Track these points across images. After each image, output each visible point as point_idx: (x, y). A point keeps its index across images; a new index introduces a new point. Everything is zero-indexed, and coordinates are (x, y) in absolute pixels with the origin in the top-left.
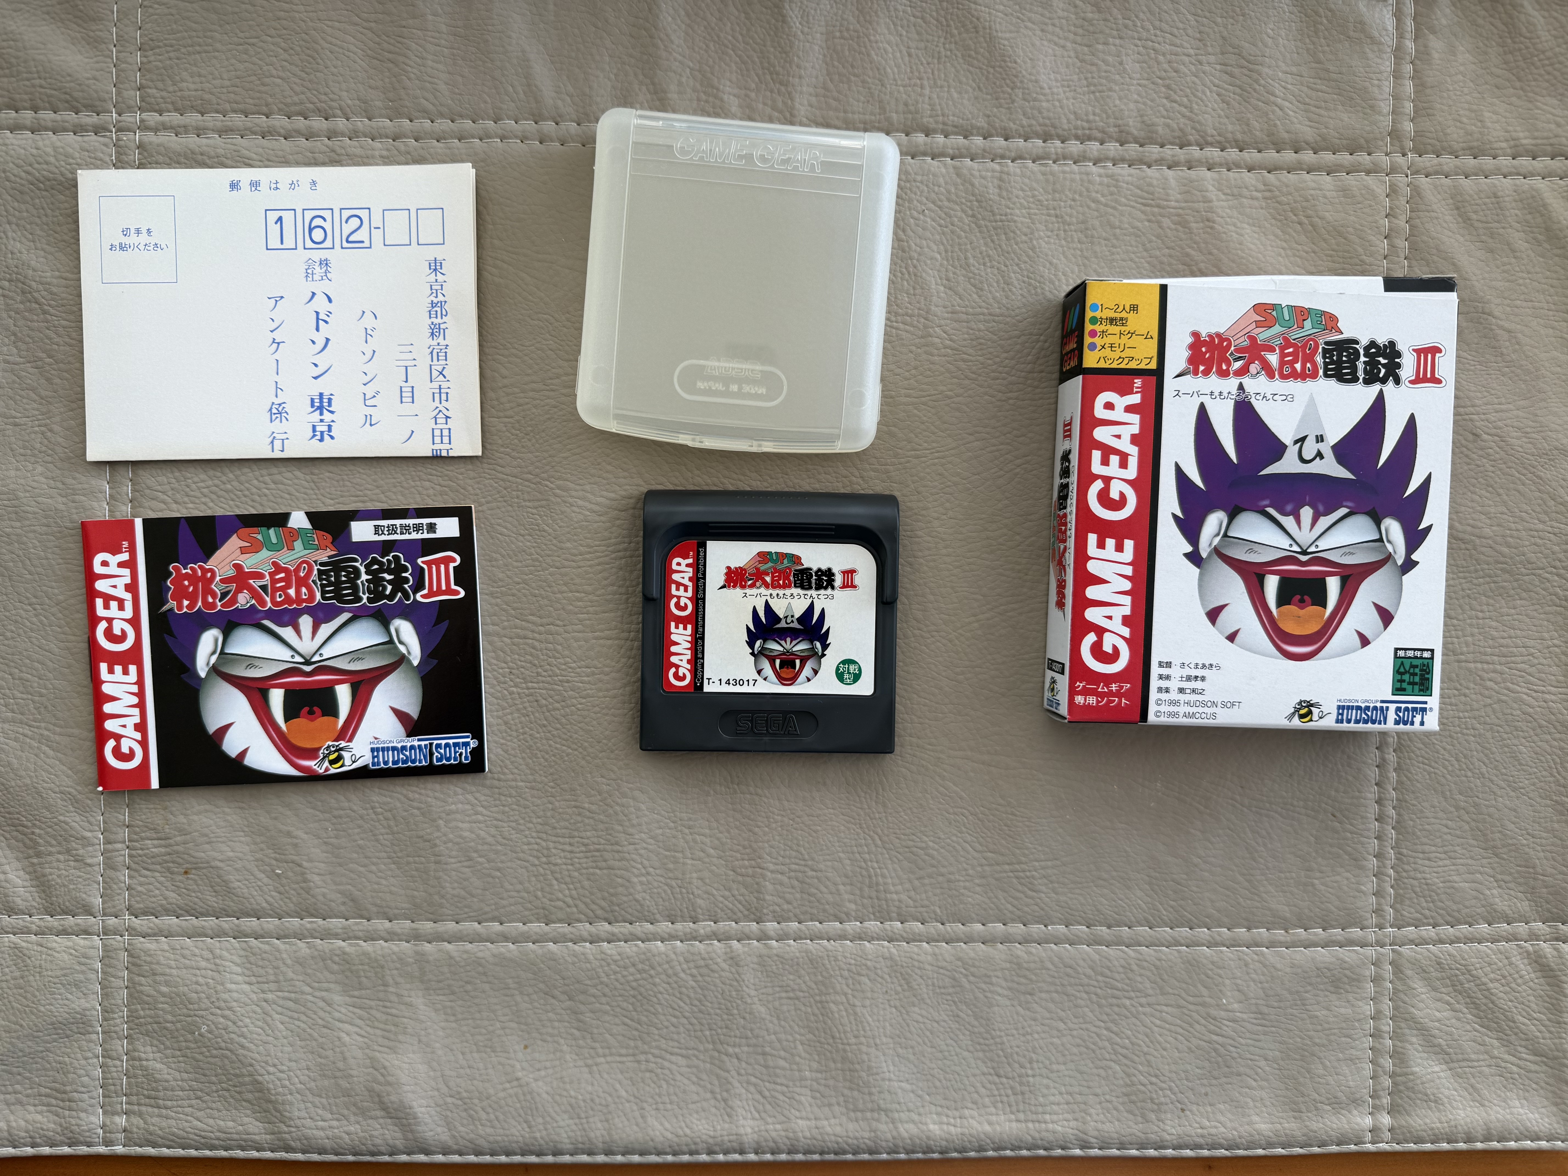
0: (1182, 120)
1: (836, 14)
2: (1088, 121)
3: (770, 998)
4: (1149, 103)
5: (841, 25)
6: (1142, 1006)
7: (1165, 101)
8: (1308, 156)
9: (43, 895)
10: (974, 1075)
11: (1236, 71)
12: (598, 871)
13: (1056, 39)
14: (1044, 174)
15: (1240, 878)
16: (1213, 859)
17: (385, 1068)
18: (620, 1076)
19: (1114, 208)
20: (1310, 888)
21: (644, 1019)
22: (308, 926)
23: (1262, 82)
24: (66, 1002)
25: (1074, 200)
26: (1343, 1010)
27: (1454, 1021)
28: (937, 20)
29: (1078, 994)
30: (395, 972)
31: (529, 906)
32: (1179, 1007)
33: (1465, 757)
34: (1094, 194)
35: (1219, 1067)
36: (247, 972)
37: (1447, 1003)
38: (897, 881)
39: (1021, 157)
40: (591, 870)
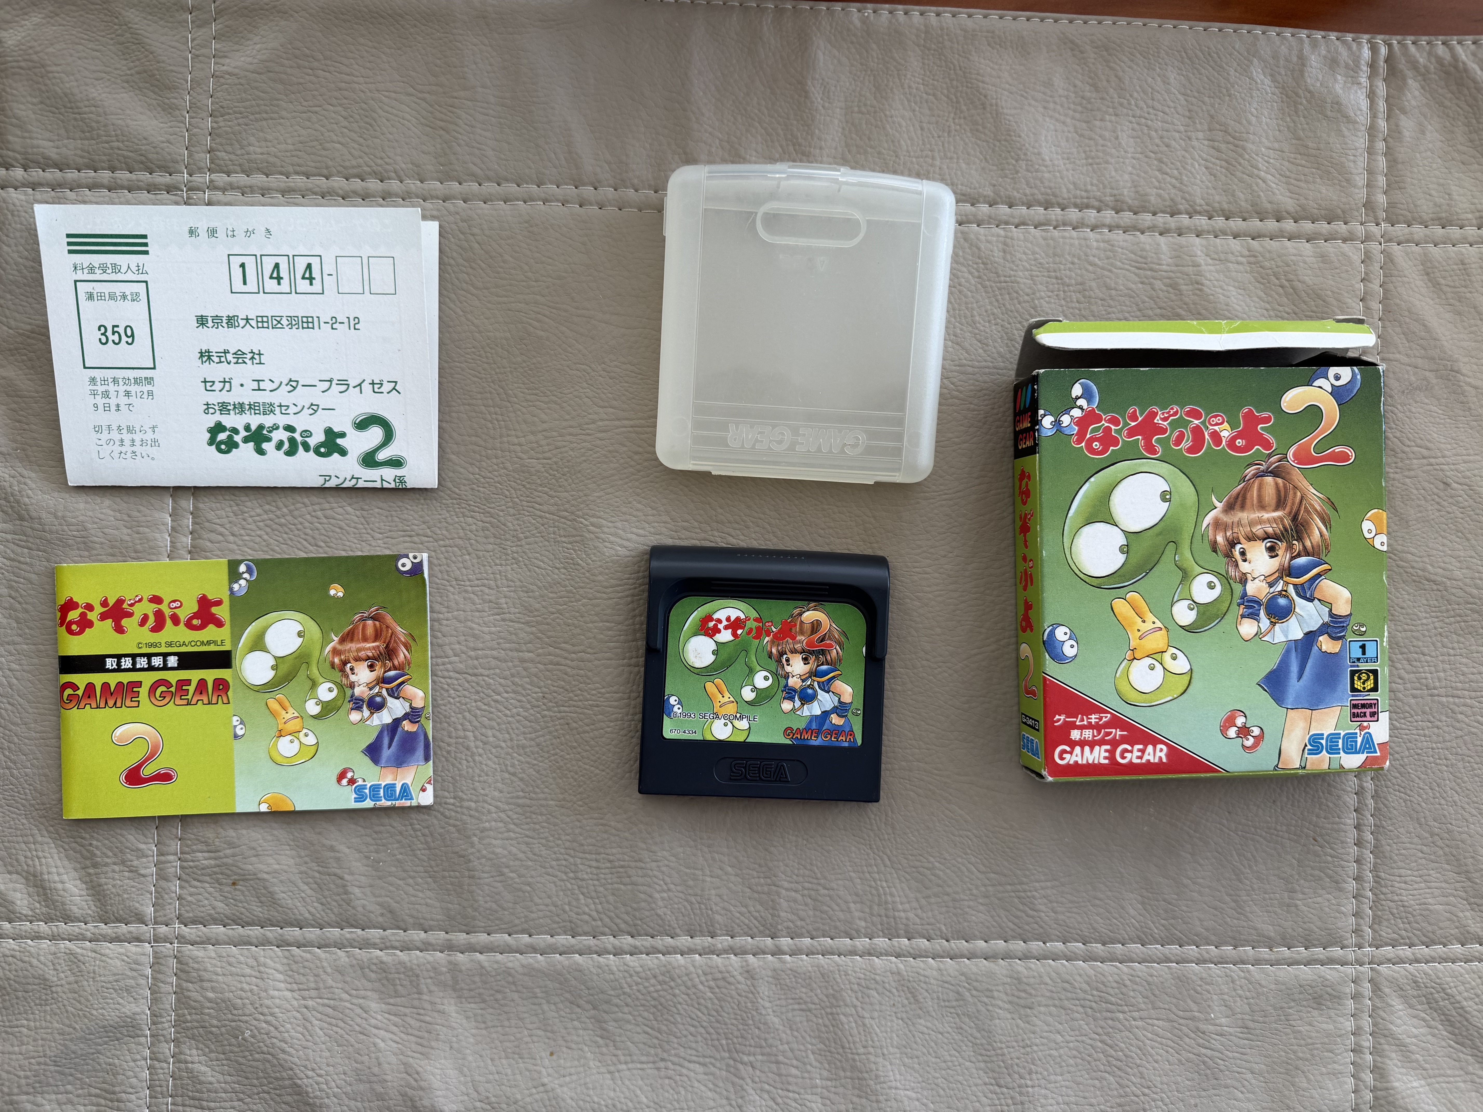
0: (1173, 191)
1: (854, 91)
2: (1086, 191)
3: (784, 1010)
4: (1143, 174)
5: (859, 101)
6: (1134, 1020)
7: (1157, 173)
8: (1289, 225)
9: (98, 904)
10: (976, 1085)
11: (1223, 146)
12: (622, 887)
13: (1057, 115)
14: (1045, 239)
15: (1228, 899)
16: (1202, 881)
17: (418, 1073)
18: (640, 1082)
19: (1110, 271)
20: (1293, 909)
21: (664, 1028)
22: (348, 936)
23: (1247, 156)
24: (117, 1006)
25: (1073, 263)
26: (1325, 1026)
27: (1430, 1037)
28: (948, 97)
29: (1075, 1008)
30: (429, 981)
31: (557, 919)
32: (1170, 1021)
34: (1091, 258)
35: (1208, 1079)
36: (289, 979)
37: (1424, 1020)
38: (904, 900)
39: (1024, 224)
40: (616, 886)
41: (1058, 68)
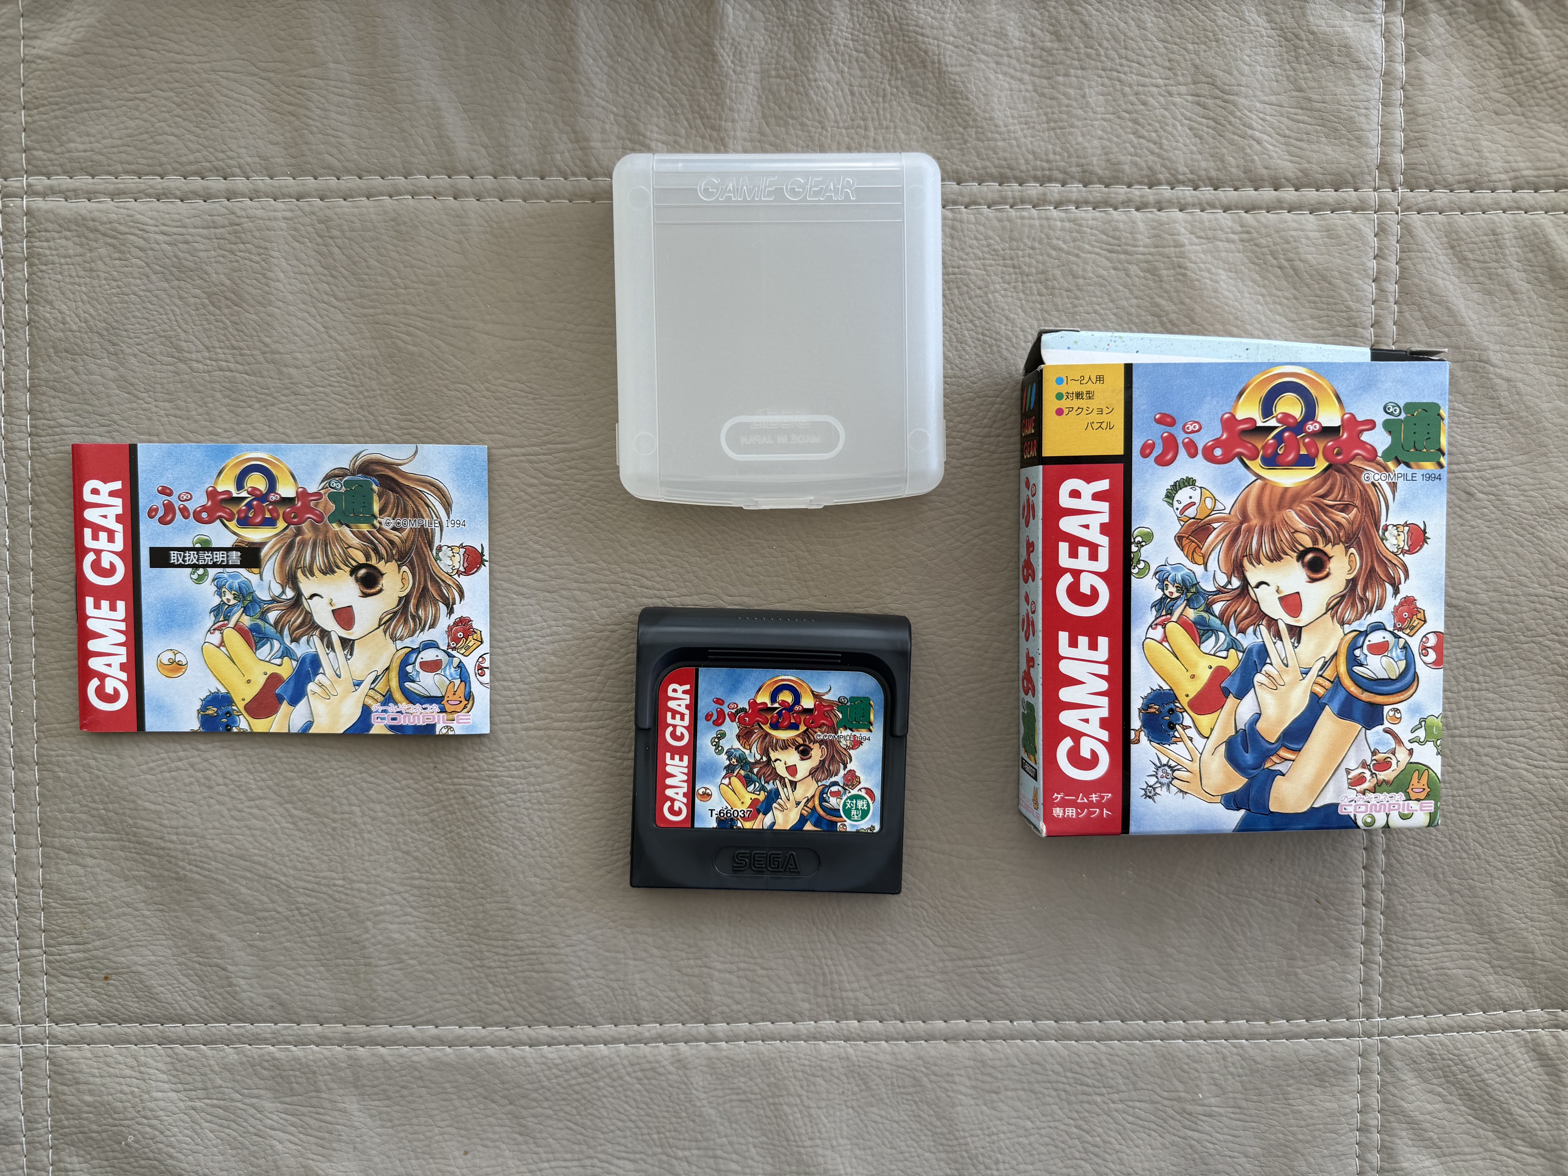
0: (1151, 157)
1: (770, 51)
2: (1048, 161)
3: (721, 1101)
4: (1115, 139)
5: (777, 63)
6: (1114, 1102)
7: (1132, 136)
8: (1289, 194)
11: (1210, 102)
12: (534, 974)
13: (1012, 71)
14: (1000, 221)
15: (1218, 968)
16: (1187, 949)
19: (1077, 256)
20: (1293, 978)
21: (589, 1123)
22: (236, 1031)
23: (1238, 114)
25: (1033, 248)
26: (1328, 1105)
27: (1446, 1113)
28: (882, 55)
29: (1046, 1091)
30: (327, 1077)
31: (465, 1009)
32: (1153, 1102)
33: (1460, 838)
34: (1055, 242)
35: (1196, 1165)
36: (173, 1079)
37: (1439, 1095)
38: (853, 979)
39: (975, 203)
40: (527, 974)
41: (1012, 15)
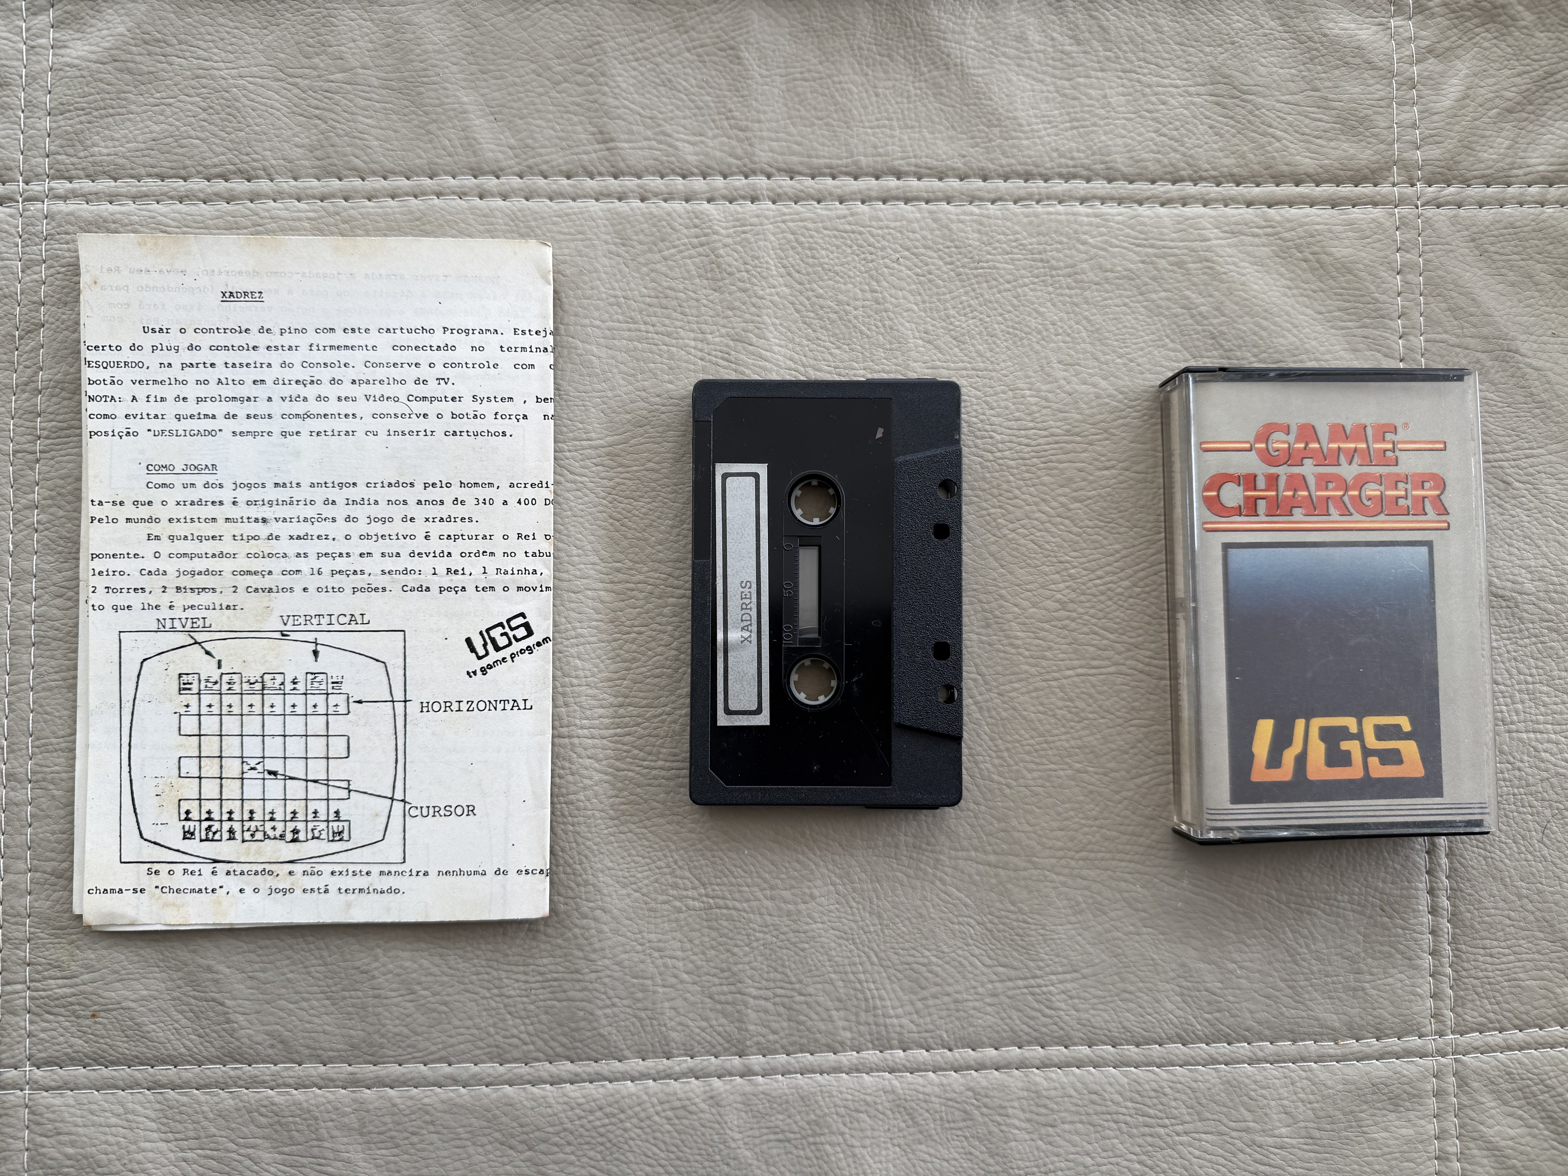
0: (1172, 155)
2: (1072, 158)
3: (757, 1141)
6: (1178, 1134)
7: (1154, 135)
8: (1310, 190)
11: (1229, 102)
12: (557, 1003)
13: (1032, 73)
14: (1027, 216)
15: (1282, 985)
16: (1249, 964)
19: (1106, 250)
20: (1360, 993)
22: (232, 1073)
23: (1257, 112)
25: (1060, 243)
26: (1404, 1132)
27: (1529, 1138)
28: (905, 58)
29: (1106, 1124)
30: (330, 1124)
31: (480, 1044)
32: (1221, 1134)
34: (1082, 236)
36: (164, 1128)
37: (1521, 1118)
38: (897, 1004)
39: (1000, 199)
40: (549, 1002)
41: (1031, 20)
